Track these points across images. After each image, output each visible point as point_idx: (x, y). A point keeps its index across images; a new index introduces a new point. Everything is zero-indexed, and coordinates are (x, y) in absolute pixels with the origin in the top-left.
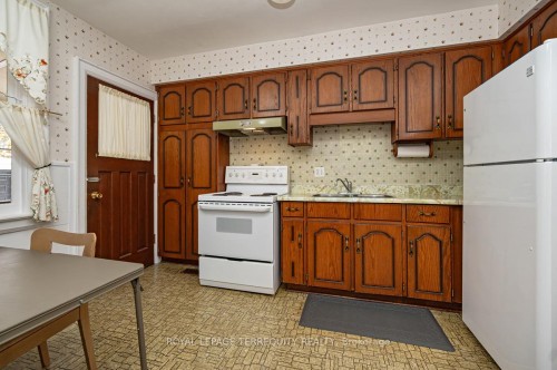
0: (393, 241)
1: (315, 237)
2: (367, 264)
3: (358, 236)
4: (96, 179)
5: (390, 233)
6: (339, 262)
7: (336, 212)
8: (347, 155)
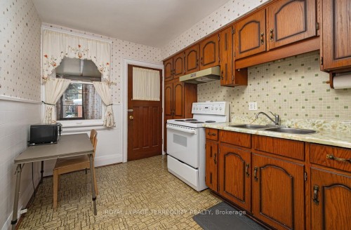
0: (293, 179)
1: (225, 158)
2: (264, 194)
3: (256, 166)
4: (132, 110)
5: (289, 170)
6: (241, 183)
7: (239, 140)
8: (277, 91)
